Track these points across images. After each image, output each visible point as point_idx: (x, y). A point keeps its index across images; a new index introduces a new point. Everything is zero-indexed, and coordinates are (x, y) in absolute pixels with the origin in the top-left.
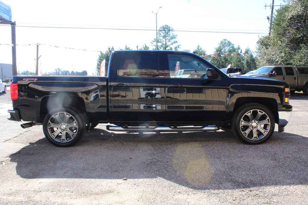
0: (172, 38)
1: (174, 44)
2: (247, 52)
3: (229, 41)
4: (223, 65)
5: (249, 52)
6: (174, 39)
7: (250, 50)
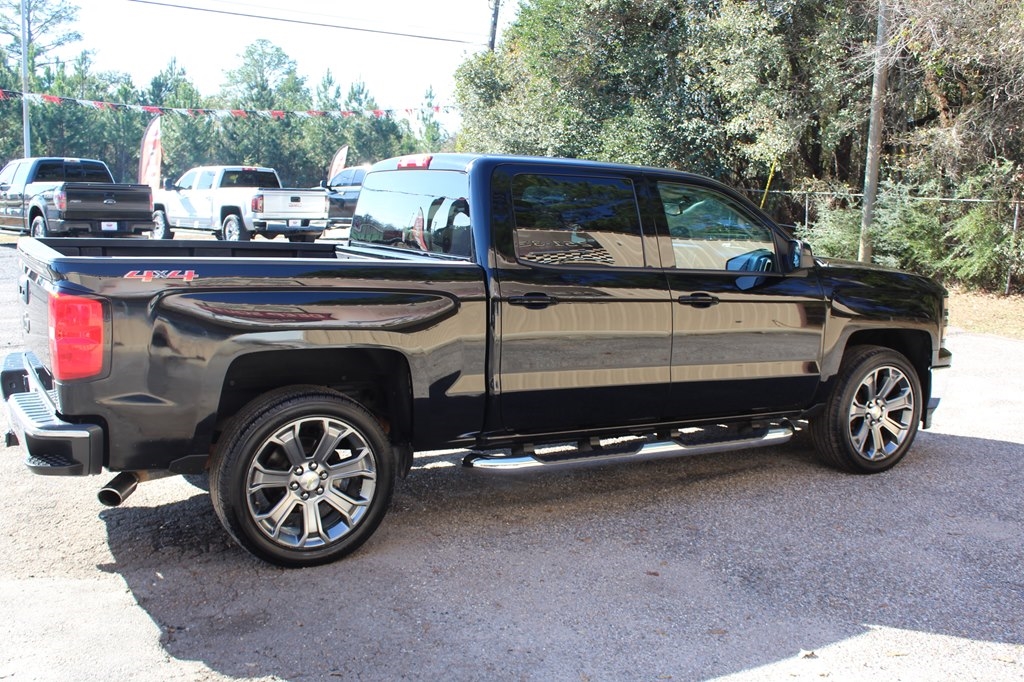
0: (57, 17)
1: (67, 43)
2: (355, 95)
3: (278, 50)
4: (273, 140)
5: (362, 97)
6: (63, 22)
7: (365, 91)
